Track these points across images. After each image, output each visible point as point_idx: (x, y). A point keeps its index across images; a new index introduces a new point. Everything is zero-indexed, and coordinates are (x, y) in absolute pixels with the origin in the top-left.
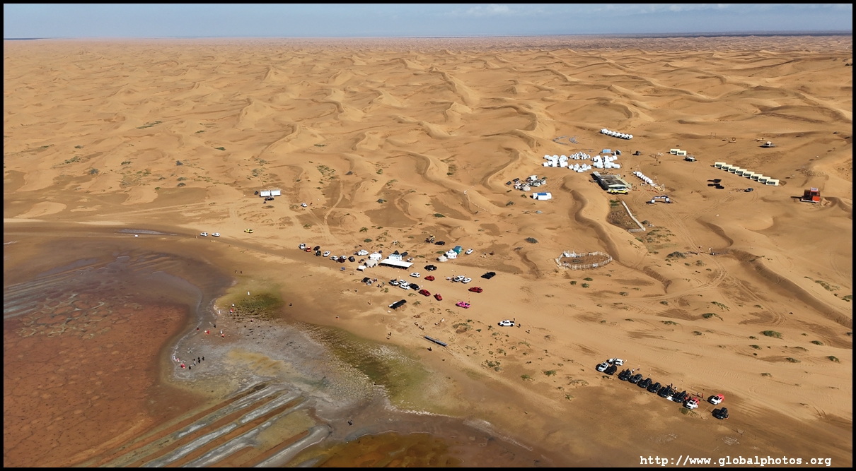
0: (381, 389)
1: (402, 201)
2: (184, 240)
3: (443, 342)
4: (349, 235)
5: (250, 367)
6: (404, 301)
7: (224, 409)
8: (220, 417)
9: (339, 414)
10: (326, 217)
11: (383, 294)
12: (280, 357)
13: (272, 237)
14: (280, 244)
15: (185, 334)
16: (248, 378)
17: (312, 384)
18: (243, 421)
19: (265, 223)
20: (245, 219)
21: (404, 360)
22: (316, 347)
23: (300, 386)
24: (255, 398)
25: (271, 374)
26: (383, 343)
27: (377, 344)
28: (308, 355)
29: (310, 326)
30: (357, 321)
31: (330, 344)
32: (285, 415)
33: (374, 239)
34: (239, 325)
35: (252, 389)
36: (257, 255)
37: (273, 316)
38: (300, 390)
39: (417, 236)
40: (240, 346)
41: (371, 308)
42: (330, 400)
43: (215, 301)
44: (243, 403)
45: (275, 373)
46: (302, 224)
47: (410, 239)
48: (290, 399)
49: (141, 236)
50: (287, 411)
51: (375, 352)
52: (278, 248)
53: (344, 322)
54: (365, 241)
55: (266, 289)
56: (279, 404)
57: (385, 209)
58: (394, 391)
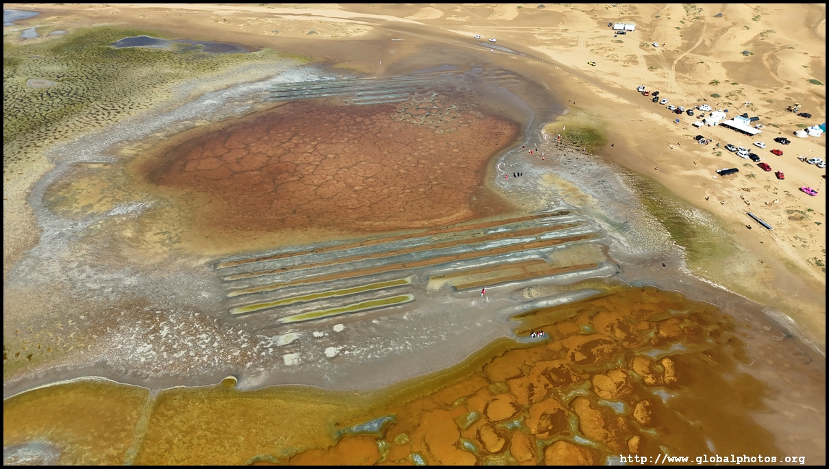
0: (681, 250)
1: (773, 57)
2: (531, 62)
3: (768, 225)
4: (695, 86)
5: (560, 193)
6: (736, 170)
7: (529, 222)
8: (524, 228)
9: (631, 259)
10: (675, 62)
11: (714, 157)
12: (590, 191)
13: (613, 74)
14: (619, 82)
15: (512, 149)
16: (556, 202)
17: (613, 224)
18: (542, 238)
19: (610, 58)
20: (592, 50)
21: (715, 229)
22: (626, 191)
23: (601, 223)
24: (557, 221)
25: (576, 204)
26: (697, 207)
27: (692, 206)
28: (616, 197)
29: (627, 170)
30: (676, 178)
31: (641, 192)
32: (580, 244)
33: (724, 95)
34: (560, 152)
35: (557, 212)
36: (594, 89)
37: (593, 152)
38: (600, 226)
39: (778, 101)
40: (556, 172)
41: (696, 168)
42: (626, 245)
43: (544, 125)
44: (546, 222)
45: (580, 204)
46: (648, 65)
47: (768, 103)
48: (588, 231)
49: (496, 52)
50: (583, 241)
51: (686, 214)
52: (616, 86)
53: (662, 175)
54: (711, 96)
55: (593, 124)
56: (577, 233)
57: (749, 63)
58: (693, 255)
